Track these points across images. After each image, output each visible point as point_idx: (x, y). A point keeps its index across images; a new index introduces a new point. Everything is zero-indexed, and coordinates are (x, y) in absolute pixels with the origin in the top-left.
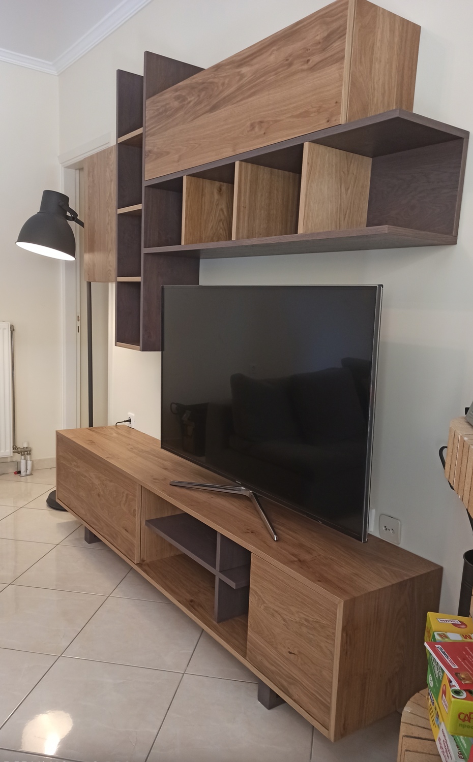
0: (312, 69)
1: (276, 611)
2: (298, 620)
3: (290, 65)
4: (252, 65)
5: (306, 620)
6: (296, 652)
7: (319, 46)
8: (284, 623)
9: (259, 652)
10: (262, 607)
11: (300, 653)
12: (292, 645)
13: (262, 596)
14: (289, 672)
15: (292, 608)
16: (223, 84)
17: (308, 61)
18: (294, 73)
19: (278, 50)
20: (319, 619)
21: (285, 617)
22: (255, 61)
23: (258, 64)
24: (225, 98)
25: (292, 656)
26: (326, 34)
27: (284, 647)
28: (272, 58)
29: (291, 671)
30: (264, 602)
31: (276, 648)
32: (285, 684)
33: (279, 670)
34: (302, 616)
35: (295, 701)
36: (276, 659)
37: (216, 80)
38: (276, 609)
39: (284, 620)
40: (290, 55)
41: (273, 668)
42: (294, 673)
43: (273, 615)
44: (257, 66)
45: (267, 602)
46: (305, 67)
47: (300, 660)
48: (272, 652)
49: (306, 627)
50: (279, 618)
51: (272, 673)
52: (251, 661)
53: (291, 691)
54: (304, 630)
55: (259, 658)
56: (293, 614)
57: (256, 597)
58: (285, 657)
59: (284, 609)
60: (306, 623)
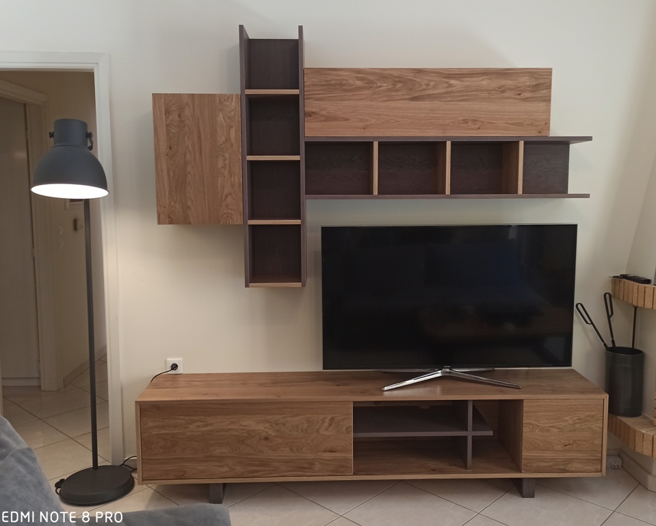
0: (525, 100)
1: (551, 427)
2: (571, 422)
3: (503, 92)
4: (462, 81)
5: (579, 419)
6: (571, 442)
7: (529, 88)
9: (535, 461)
10: (537, 430)
11: (574, 441)
12: (567, 440)
13: (536, 423)
15: (565, 418)
16: (428, 85)
17: (520, 94)
18: (507, 98)
19: (489, 79)
21: (560, 426)
22: (465, 79)
23: (467, 82)
24: (429, 95)
25: (567, 447)
26: (534, 83)
27: (560, 445)
28: (484, 83)
29: (567, 456)
30: (538, 426)
31: (552, 450)
32: (562, 467)
33: (556, 461)
34: (575, 418)
36: (553, 456)
37: (418, 80)
38: (551, 425)
39: (559, 428)
40: (503, 86)
41: (551, 463)
42: (570, 456)
43: (548, 430)
45: (542, 425)
46: (518, 97)
47: (575, 445)
48: (548, 455)
49: (579, 423)
50: (555, 430)
51: (549, 467)
52: (527, 471)
53: (567, 469)
54: (577, 426)
55: (535, 465)
56: (567, 421)
57: (531, 427)
58: (561, 451)
59: (558, 422)
60: (579, 421)
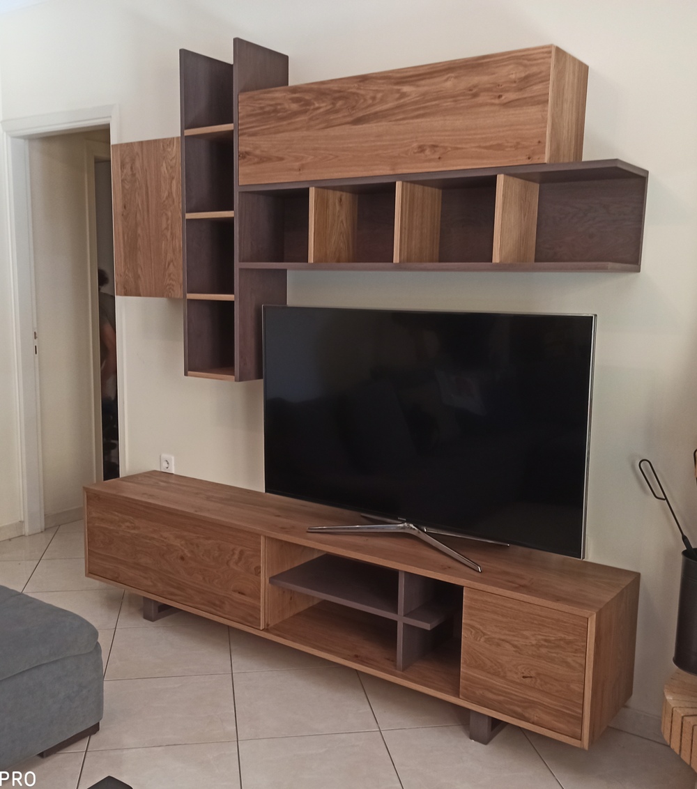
0: (507, 105)
1: (503, 640)
2: (534, 642)
3: (475, 95)
4: (418, 86)
5: (546, 640)
6: (533, 674)
7: (514, 85)
8: (514, 649)
9: (478, 686)
10: (482, 640)
11: (538, 674)
12: (528, 668)
13: (481, 628)
14: (525, 696)
15: (525, 633)
16: (374, 98)
17: (500, 97)
18: (481, 105)
19: (456, 77)
20: (563, 636)
21: (516, 643)
22: (423, 82)
23: (426, 86)
24: (376, 113)
25: (528, 680)
26: (523, 75)
27: (516, 673)
28: (449, 84)
29: (528, 695)
30: (484, 634)
31: (504, 677)
32: (519, 710)
33: (509, 698)
34: (540, 637)
35: (533, 723)
36: (505, 688)
37: (362, 92)
38: (503, 637)
39: (515, 646)
40: (475, 86)
41: (501, 698)
42: (530, 696)
43: (498, 645)
44: (426, 88)
45: (489, 633)
46: (497, 101)
47: (539, 681)
48: (498, 682)
49: (547, 647)
50: (508, 646)
51: (500, 702)
52: (467, 698)
53: (527, 715)
54: (544, 651)
55: (479, 692)
56: (527, 638)
57: (473, 631)
58: (517, 684)
59: (514, 636)
60: (546, 644)
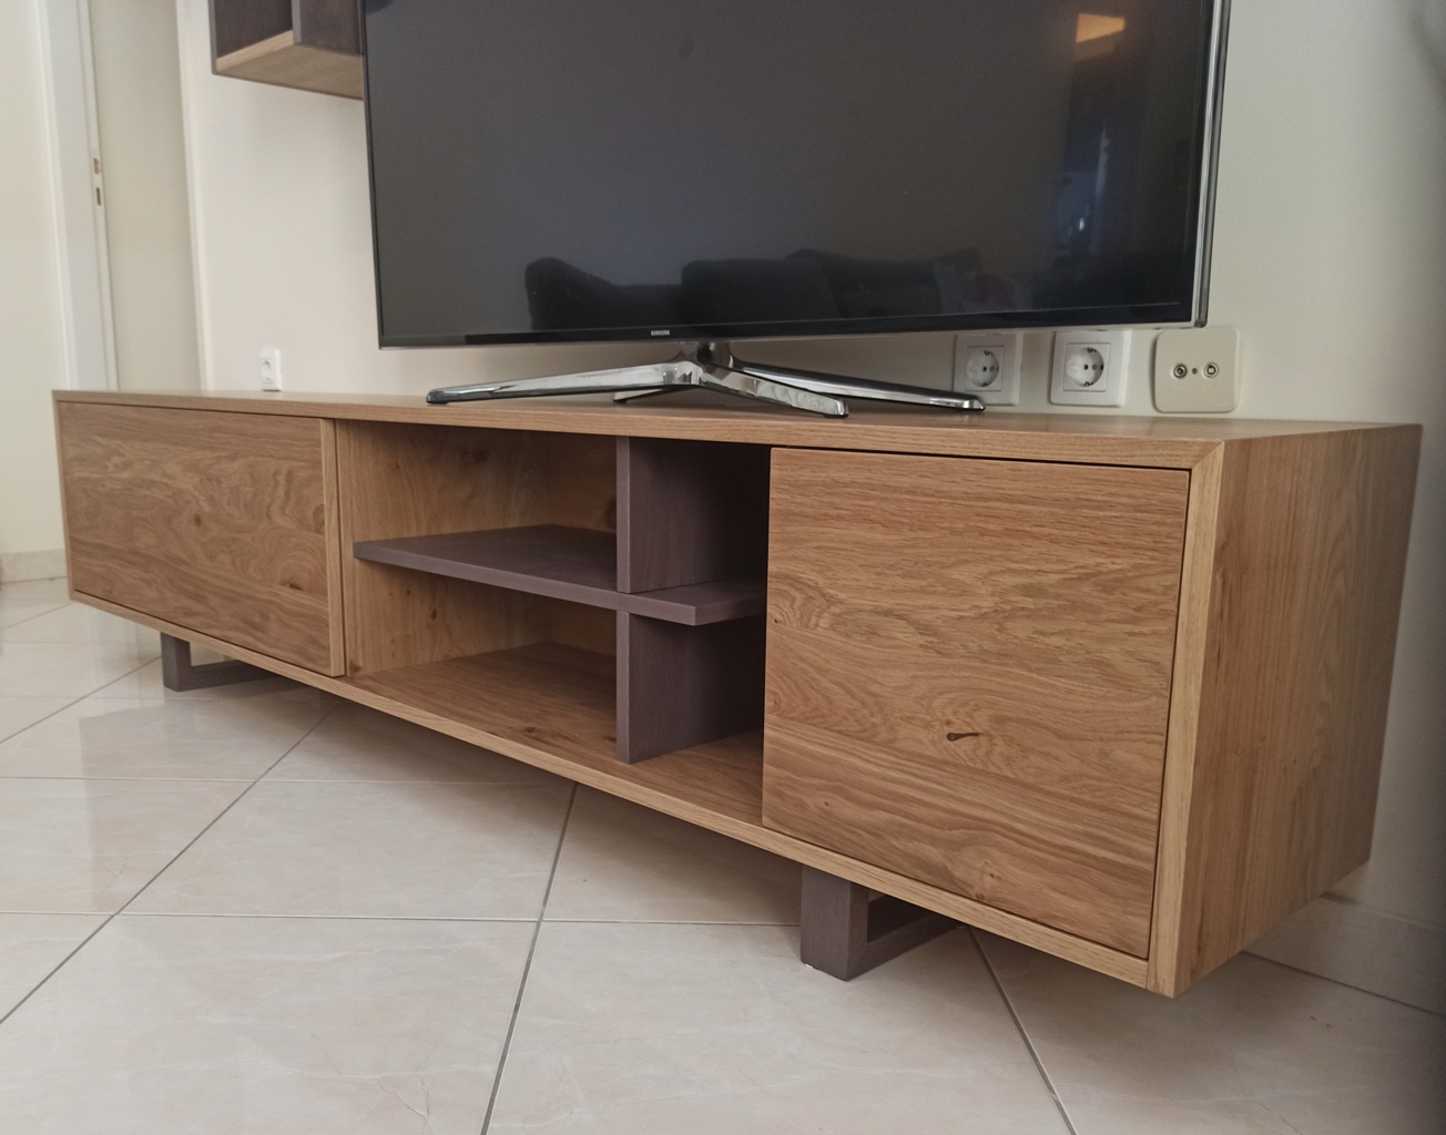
1: (887, 613)
2: (987, 604)
5: (1027, 590)
6: (981, 722)
8: (922, 640)
9: (815, 781)
10: (824, 622)
11: (1000, 721)
12: (965, 704)
13: (821, 581)
14: (955, 806)
15: (962, 574)
20: (1091, 560)
21: (928, 616)
25: (964, 745)
27: (927, 726)
29: (962, 800)
30: (831, 600)
31: (889, 745)
32: (933, 854)
33: (906, 815)
34: (1008, 580)
35: (979, 900)
36: (893, 781)
38: (887, 603)
39: (924, 629)
42: (973, 804)
43: (872, 632)
45: (842, 596)
47: (1001, 746)
48: (869, 764)
49: (1031, 615)
50: (902, 633)
51: (876, 832)
52: (782, 825)
53: (959, 873)
54: (1020, 629)
55: (815, 802)
56: (963, 591)
57: (799, 597)
58: (938, 764)
59: (922, 591)
60: (1029, 603)
